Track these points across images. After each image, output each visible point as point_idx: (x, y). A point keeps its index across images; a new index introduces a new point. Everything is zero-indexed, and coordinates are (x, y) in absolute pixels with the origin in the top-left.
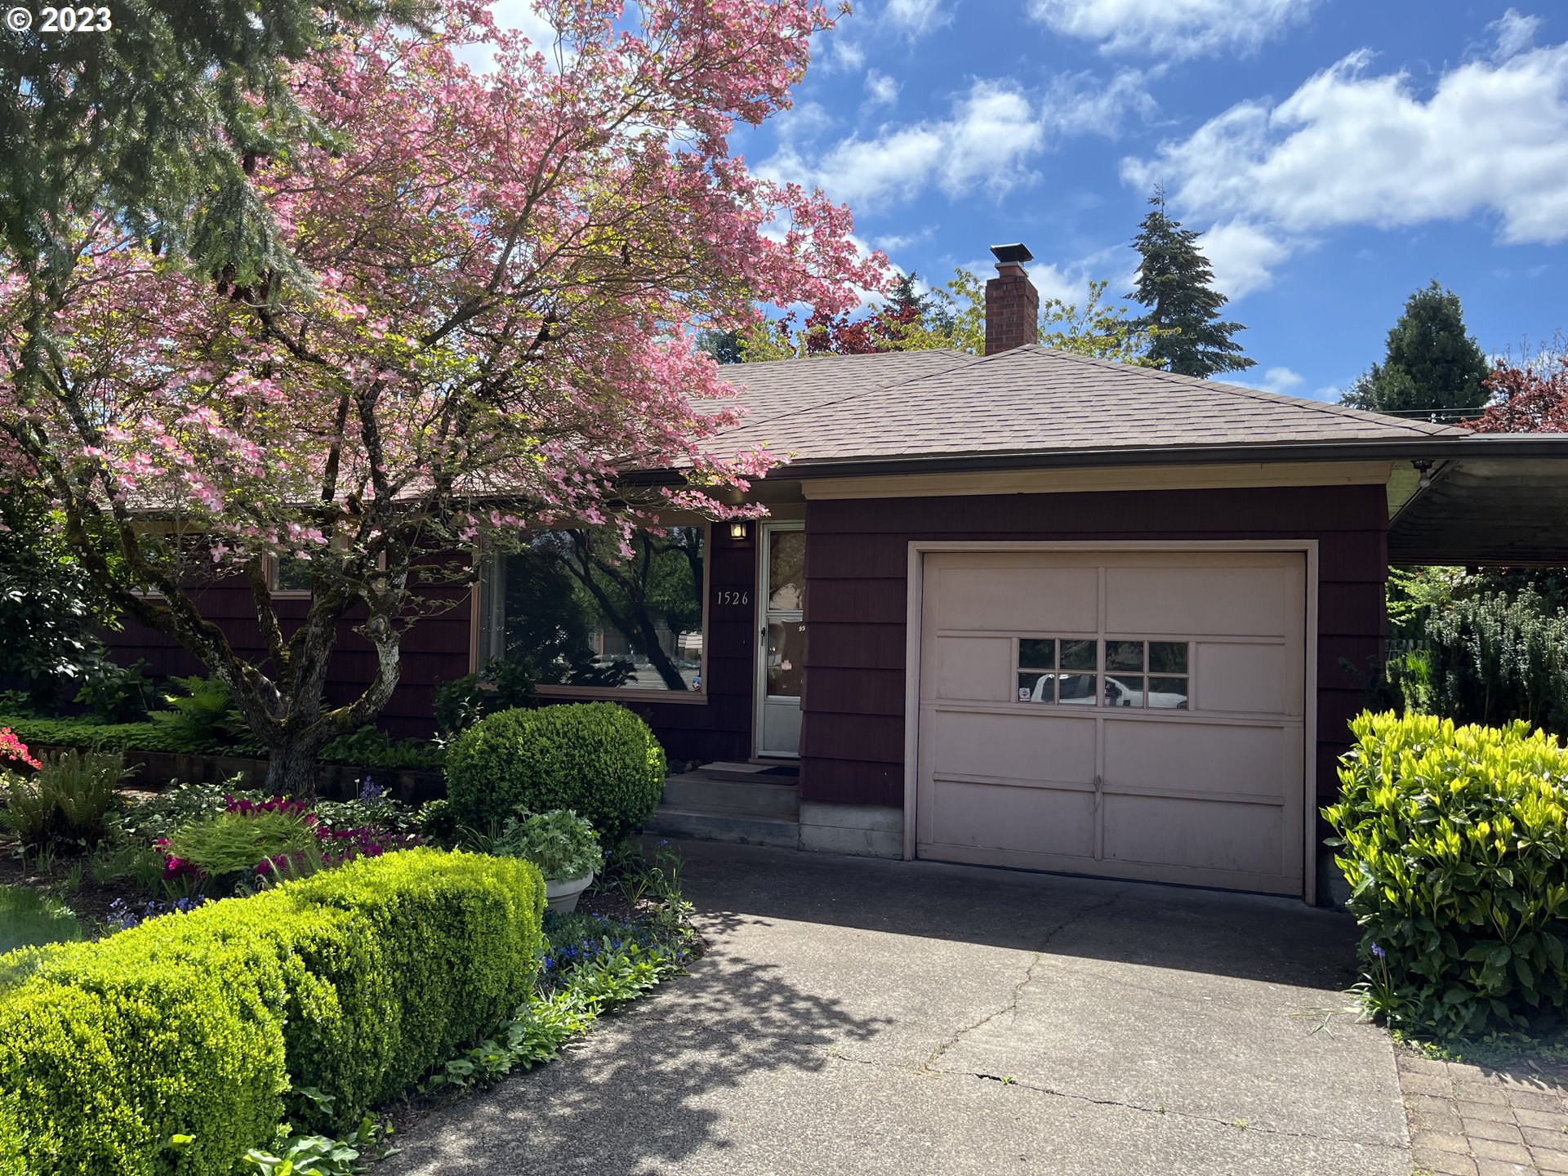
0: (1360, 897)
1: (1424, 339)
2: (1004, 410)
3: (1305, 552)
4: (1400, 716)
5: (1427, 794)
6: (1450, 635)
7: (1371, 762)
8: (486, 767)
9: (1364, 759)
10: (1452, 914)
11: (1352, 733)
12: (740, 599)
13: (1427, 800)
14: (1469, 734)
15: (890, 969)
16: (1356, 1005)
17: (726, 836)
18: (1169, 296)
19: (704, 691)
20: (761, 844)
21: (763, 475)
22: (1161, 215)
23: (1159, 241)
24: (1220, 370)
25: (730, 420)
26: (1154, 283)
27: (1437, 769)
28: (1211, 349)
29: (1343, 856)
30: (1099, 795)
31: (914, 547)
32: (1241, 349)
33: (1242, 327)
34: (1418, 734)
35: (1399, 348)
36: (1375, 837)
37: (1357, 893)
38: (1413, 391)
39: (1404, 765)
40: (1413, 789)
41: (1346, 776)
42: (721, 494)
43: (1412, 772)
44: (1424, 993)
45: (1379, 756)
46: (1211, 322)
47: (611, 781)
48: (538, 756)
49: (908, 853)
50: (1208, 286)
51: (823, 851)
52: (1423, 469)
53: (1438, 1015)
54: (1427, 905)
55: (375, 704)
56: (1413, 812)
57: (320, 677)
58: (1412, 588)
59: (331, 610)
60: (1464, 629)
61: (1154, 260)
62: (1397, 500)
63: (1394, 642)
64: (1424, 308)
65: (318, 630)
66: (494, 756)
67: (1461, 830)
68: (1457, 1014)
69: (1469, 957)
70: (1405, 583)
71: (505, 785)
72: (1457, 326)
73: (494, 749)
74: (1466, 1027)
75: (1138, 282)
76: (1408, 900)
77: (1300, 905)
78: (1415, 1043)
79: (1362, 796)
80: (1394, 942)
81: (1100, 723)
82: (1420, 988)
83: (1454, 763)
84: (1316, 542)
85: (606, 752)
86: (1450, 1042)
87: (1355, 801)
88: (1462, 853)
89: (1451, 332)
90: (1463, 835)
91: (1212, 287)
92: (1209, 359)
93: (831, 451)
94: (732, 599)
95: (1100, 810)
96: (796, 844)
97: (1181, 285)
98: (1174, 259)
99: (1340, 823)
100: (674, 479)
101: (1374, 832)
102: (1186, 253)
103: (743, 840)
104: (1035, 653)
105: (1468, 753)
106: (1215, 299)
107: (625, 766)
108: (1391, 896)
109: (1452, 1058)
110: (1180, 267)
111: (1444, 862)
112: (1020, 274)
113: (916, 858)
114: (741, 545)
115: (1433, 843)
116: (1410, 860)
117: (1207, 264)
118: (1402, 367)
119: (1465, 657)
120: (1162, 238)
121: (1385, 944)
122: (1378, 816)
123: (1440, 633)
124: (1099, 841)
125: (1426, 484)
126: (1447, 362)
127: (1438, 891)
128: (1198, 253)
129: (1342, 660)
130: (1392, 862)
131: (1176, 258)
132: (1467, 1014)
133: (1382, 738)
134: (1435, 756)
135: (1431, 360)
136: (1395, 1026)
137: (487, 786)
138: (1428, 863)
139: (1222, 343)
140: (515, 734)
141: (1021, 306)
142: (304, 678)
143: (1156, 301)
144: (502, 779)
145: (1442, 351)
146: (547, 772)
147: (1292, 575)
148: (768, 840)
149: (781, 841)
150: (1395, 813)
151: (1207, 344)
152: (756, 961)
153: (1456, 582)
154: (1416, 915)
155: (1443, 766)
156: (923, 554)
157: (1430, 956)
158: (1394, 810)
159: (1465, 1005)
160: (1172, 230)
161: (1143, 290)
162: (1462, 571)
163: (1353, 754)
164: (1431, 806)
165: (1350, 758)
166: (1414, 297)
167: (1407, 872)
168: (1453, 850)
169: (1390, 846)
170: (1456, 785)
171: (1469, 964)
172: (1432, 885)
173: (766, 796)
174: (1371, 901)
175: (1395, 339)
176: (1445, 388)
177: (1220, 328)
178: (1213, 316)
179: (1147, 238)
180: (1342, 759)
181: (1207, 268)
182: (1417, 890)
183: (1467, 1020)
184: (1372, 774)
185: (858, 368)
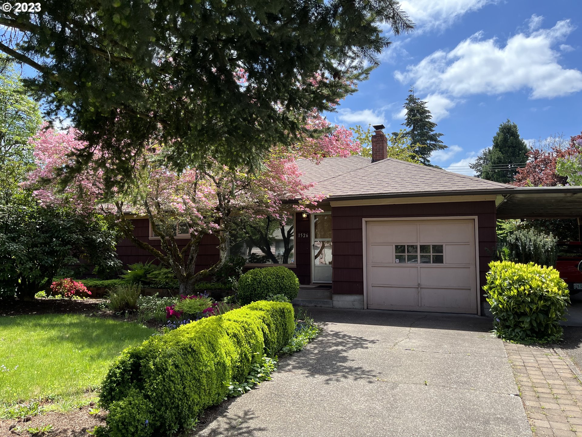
0: (493, 307)
1: (505, 140)
2: (387, 180)
3: (474, 219)
4: (501, 262)
5: (508, 280)
6: (513, 241)
7: (494, 274)
8: (253, 284)
9: (493, 273)
10: (515, 310)
11: (489, 267)
12: (306, 236)
13: (508, 282)
14: (519, 265)
15: (374, 332)
16: (493, 335)
17: (310, 305)
18: (417, 124)
19: (295, 264)
20: (321, 307)
21: (321, 201)
22: (413, 96)
23: (413, 105)
24: (435, 149)
25: (312, 186)
26: (411, 120)
27: (511, 274)
28: (432, 142)
29: (488, 298)
30: (419, 289)
31: (364, 220)
32: (442, 142)
33: (442, 135)
34: (506, 266)
35: (497, 143)
36: (496, 292)
37: (492, 307)
38: (502, 157)
39: (503, 274)
40: (505, 280)
41: (488, 278)
42: (310, 206)
43: (505, 276)
44: (510, 330)
45: (496, 272)
46: (432, 133)
47: (288, 287)
48: (268, 281)
49: (365, 307)
50: (430, 120)
51: (340, 308)
52: (505, 196)
53: (513, 334)
54: (510, 308)
55: (218, 268)
56: (505, 285)
57: (195, 262)
58: (504, 226)
59: (197, 242)
60: (517, 239)
61: (411, 111)
62: (497, 203)
63: (499, 244)
64: (505, 129)
65: (194, 248)
66: (255, 281)
67: (517, 289)
68: (518, 334)
69: (520, 320)
70: (502, 224)
71: (259, 289)
72: (517, 135)
73: (255, 279)
74: (520, 337)
75: (406, 119)
76: (505, 307)
77: (476, 316)
78: (508, 341)
79: (492, 283)
80: (502, 318)
81: (419, 268)
82: (509, 329)
83: (515, 273)
84: (477, 217)
85: (285, 279)
86: (517, 340)
87: (491, 284)
88: (517, 294)
89: (514, 137)
90: (517, 290)
91: (431, 120)
92: (432, 146)
93: (339, 193)
94: (303, 235)
95: (420, 293)
96: (331, 306)
97: (421, 120)
98: (418, 111)
99: (487, 290)
100: (296, 202)
101: (496, 291)
102: (422, 109)
103: (316, 306)
104: (400, 249)
105: (518, 270)
106: (432, 125)
107: (291, 283)
108: (501, 306)
109: (517, 343)
110: (420, 114)
111: (513, 297)
112: (382, 134)
113: (367, 309)
114: (305, 219)
115: (510, 292)
116: (505, 297)
117: (430, 112)
118: (498, 149)
119: (517, 246)
120: (414, 104)
121: (500, 319)
122: (497, 287)
123: (510, 240)
124: (420, 300)
125: (505, 200)
126: (513, 147)
127: (512, 304)
128: (426, 109)
129: (486, 248)
130: (501, 298)
131: (419, 111)
132: (521, 334)
133: (497, 268)
134: (510, 271)
135: (508, 146)
136: (503, 338)
137: (253, 289)
138: (509, 297)
139: (436, 140)
140: (260, 275)
141: (383, 143)
142: (190, 262)
143: (412, 126)
144: (258, 287)
145: (512, 143)
146: (271, 285)
147: (471, 225)
148: (323, 305)
149: (327, 306)
150: (501, 286)
151: (431, 140)
152: (338, 331)
153: (518, 224)
154: (507, 311)
155: (512, 273)
156: (366, 221)
157: (510, 321)
158: (500, 284)
159: (520, 332)
160: (417, 101)
161: (408, 122)
162: (519, 221)
163: (490, 272)
164: (510, 283)
165: (489, 273)
166: (501, 125)
167: (504, 300)
168: (515, 294)
169: (500, 294)
170: (515, 278)
171: (520, 322)
172: (510, 303)
173: (320, 293)
174: (496, 308)
175: (496, 139)
176: (513, 156)
177: (435, 135)
178: (432, 131)
179: (408, 104)
180: (487, 274)
181: (430, 114)
182: (507, 304)
183: (521, 335)
184: (495, 277)
185: (331, 162)
